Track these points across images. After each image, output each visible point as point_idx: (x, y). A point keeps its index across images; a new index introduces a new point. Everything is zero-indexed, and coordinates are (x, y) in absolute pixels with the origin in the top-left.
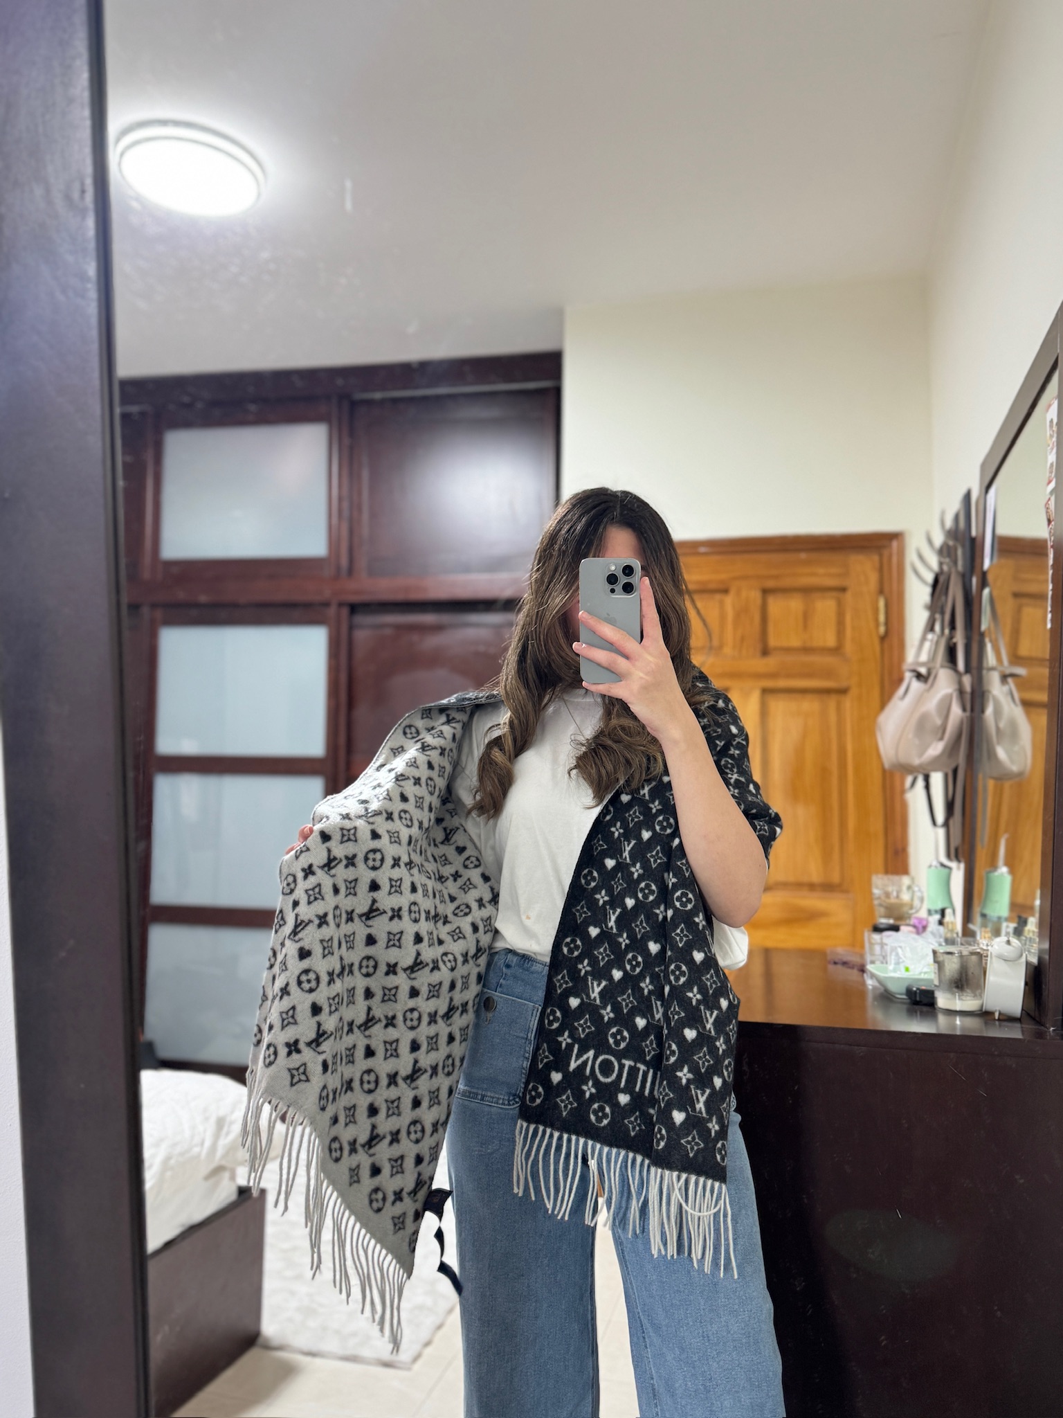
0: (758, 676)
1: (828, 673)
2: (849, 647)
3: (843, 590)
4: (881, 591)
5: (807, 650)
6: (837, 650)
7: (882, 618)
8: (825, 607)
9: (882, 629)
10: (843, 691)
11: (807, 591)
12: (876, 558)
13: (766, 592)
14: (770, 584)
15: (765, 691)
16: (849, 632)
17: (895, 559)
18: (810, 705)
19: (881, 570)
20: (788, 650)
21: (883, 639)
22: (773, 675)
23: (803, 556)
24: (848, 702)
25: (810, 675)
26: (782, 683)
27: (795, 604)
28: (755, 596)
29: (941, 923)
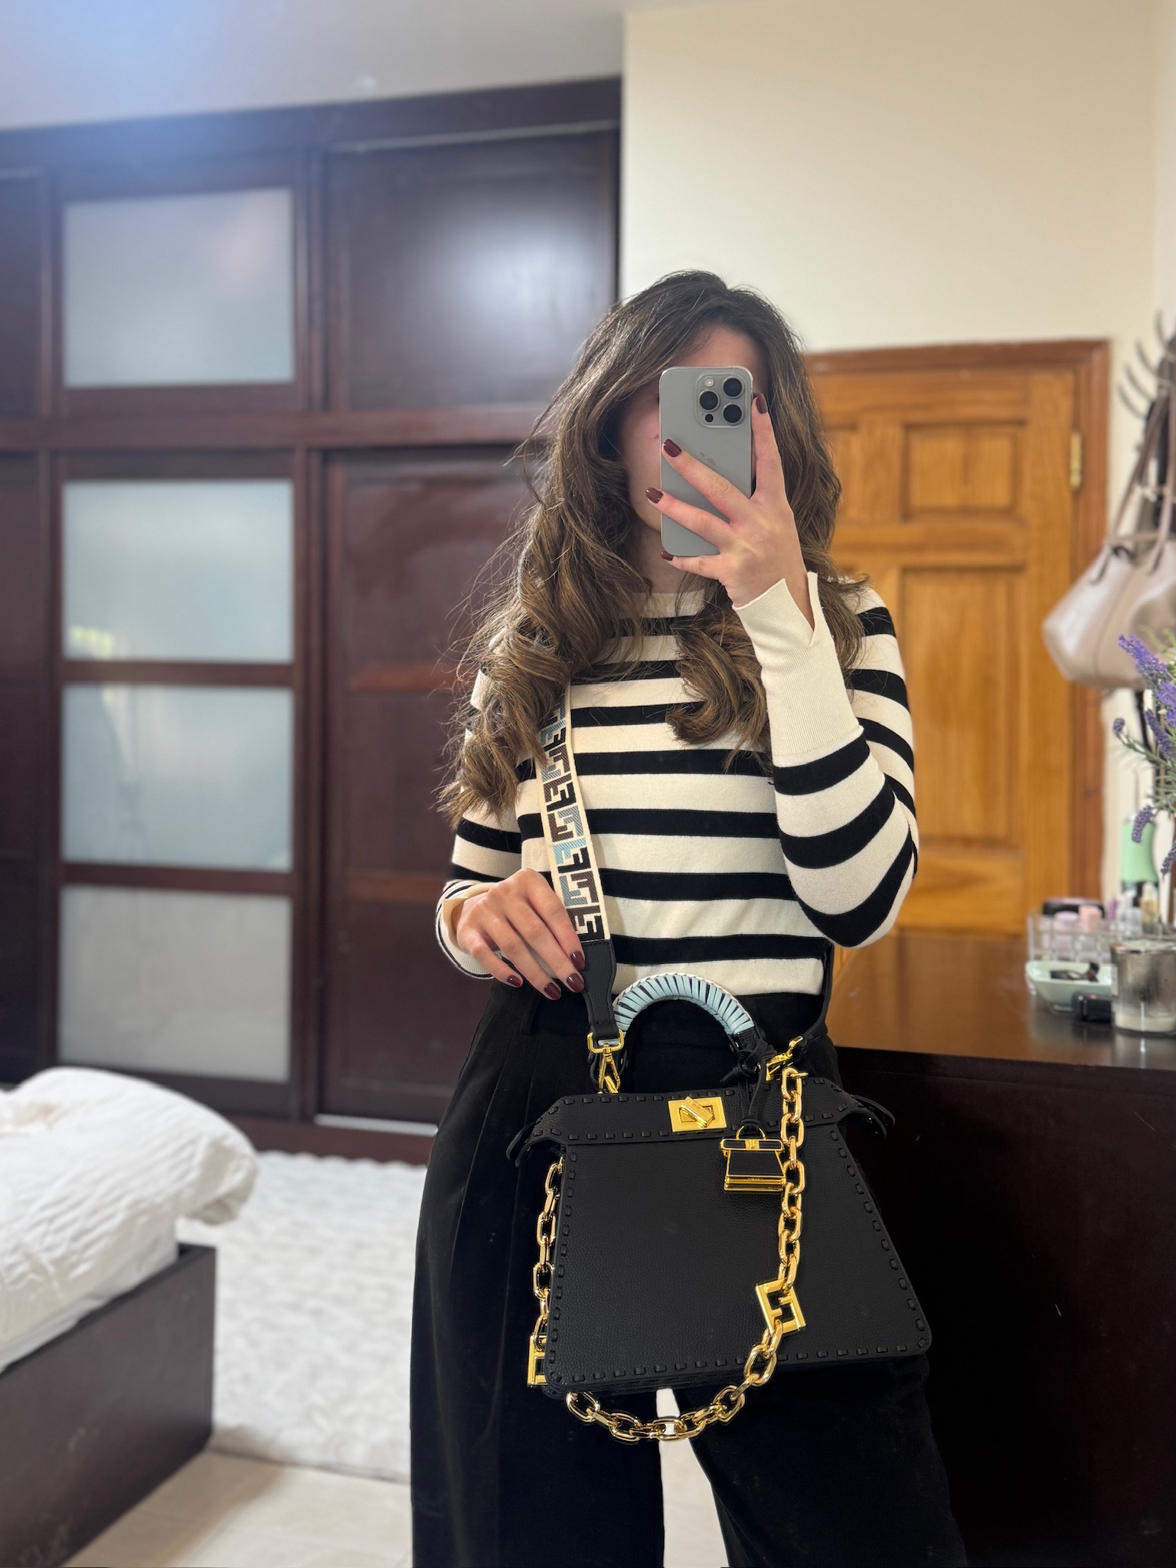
0: (896, 548)
1: (996, 544)
2: (1027, 506)
3: (1021, 423)
4: (1076, 426)
5: (967, 511)
6: (1010, 512)
7: (1076, 464)
8: (995, 449)
9: (1075, 480)
10: (1016, 569)
11: (969, 427)
12: (1069, 377)
13: (909, 428)
14: (917, 416)
15: (907, 571)
16: (1028, 485)
17: (1096, 379)
18: (968, 591)
19: (1077, 394)
20: (941, 512)
21: (1077, 493)
22: (918, 548)
23: (965, 375)
24: (1023, 586)
25: (971, 546)
26: (931, 558)
27: (951, 446)
28: (895, 434)
29: (1136, 903)
